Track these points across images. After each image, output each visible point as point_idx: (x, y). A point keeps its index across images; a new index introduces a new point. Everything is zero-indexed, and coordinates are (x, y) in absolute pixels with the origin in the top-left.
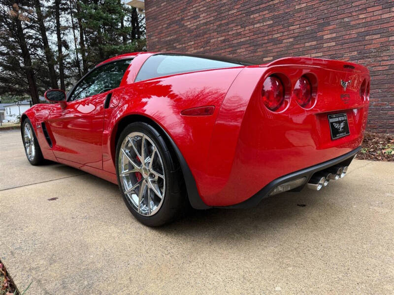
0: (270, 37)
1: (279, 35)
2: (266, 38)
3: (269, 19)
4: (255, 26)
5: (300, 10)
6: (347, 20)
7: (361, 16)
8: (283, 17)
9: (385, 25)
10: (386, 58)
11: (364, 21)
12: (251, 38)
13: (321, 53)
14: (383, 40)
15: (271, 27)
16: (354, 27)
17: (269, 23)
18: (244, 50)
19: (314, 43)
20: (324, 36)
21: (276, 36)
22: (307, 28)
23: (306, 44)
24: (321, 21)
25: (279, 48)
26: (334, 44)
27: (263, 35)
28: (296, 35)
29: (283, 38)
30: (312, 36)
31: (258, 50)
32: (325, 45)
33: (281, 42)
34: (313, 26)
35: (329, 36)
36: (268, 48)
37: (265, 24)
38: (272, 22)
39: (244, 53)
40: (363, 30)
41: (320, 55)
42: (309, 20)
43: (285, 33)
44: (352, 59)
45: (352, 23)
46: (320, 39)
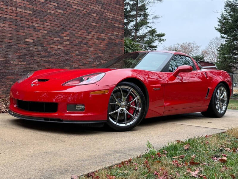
0: (31, 24)
1: (37, 25)
2: (27, 23)
3: (29, 9)
4: (18, 9)
5: (50, 14)
6: (74, 32)
7: (79, 33)
8: (40, 13)
9: (88, 42)
10: (88, 58)
11: (80, 36)
12: (14, 18)
13: (63, 47)
14: (87, 48)
15: (31, 16)
16: (77, 37)
17: (29, 12)
18: (7, 26)
19: (59, 39)
20: (64, 37)
21: (35, 25)
22: (55, 28)
23: (55, 38)
24: (62, 27)
25: (37, 35)
26: (68, 43)
27: (24, 19)
28: (49, 29)
29: (40, 28)
30: (58, 34)
31: (21, 30)
32: (65, 43)
33: (38, 31)
34: (58, 28)
35: (66, 38)
36: (29, 32)
37: (26, 12)
38: (31, 13)
39: (8, 29)
40: (80, 40)
41: (62, 48)
42: (56, 23)
43: (42, 26)
44: (77, 55)
45: (76, 35)
46: (62, 38)
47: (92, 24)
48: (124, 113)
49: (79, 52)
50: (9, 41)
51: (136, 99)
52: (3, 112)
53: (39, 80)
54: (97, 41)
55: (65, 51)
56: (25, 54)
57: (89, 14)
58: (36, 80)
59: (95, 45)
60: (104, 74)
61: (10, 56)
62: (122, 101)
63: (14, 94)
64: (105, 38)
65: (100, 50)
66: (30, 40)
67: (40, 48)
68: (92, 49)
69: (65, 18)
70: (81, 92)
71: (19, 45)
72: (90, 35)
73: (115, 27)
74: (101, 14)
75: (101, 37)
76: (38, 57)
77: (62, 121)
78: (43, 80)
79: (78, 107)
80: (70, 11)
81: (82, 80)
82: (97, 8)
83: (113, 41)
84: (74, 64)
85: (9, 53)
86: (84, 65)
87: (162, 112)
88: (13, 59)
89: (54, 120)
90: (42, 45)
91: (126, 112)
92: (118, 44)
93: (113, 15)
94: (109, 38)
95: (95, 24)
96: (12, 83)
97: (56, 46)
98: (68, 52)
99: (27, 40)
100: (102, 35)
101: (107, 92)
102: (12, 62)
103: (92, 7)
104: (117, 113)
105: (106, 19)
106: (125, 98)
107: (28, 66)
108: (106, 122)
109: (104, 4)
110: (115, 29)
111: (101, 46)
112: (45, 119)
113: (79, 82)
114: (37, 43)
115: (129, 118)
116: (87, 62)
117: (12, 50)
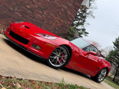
1: (35, 1)
7: (52, 14)
14: (52, 23)
19: (42, 13)
22: (42, 7)
24: (46, 8)
25: (33, 6)
26: (45, 16)
28: (39, 6)
30: (42, 10)
32: (43, 15)
33: (34, 4)
35: (45, 14)
36: (30, 3)
40: (51, 18)
41: (41, 17)
42: (44, 5)
43: (37, 3)
44: (46, 23)
45: (50, 14)
46: (43, 13)
47: (60, 13)
48: (57, 60)
49: (48, 23)
50: (19, 2)
51: (65, 56)
52: (1, 33)
53: (25, 26)
54: (58, 22)
55: (42, 19)
56: (23, 12)
57: (61, 8)
58: (24, 26)
59: (57, 23)
60: (56, 38)
61: (16, 10)
62: (58, 54)
63: (10, 27)
64: (62, 22)
65: (57, 26)
66: (28, 7)
67: (31, 12)
68: (54, 24)
69: (49, 4)
70: (42, 41)
71: (22, 7)
72: (56, 17)
73: (69, 19)
74: (65, 10)
75: (61, 21)
76: (28, 16)
77: (27, 50)
78: (27, 27)
79: (37, 47)
80: (53, 3)
81: (45, 36)
82: (65, 7)
83: (65, 25)
84: (43, 27)
85: (16, 8)
86: (47, 29)
87: (73, 68)
88: (17, 12)
89: (24, 48)
90: (33, 12)
91: (58, 60)
92: (67, 28)
93: (71, 14)
94: (64, 23)
95: (61, 14)
96: (11, 22)
97: (39, 15)
98: (43, 21)
99: (27, 6)
100: (62, 20)
101: (54, 47)
102: (16, 13)
103: (63, 6)
104: (54, 58)
105: (67, 14)
106: (61, 53)
107: (22, 18)
108: (47, 60)
109: (69, 7)
110: (69, 20)
111: (59, 25)
112: (19, 45)
113: (43, 36)
114: (31, 9)
115: (58, 63)
116: (49, 29)
117: (18, 7)
